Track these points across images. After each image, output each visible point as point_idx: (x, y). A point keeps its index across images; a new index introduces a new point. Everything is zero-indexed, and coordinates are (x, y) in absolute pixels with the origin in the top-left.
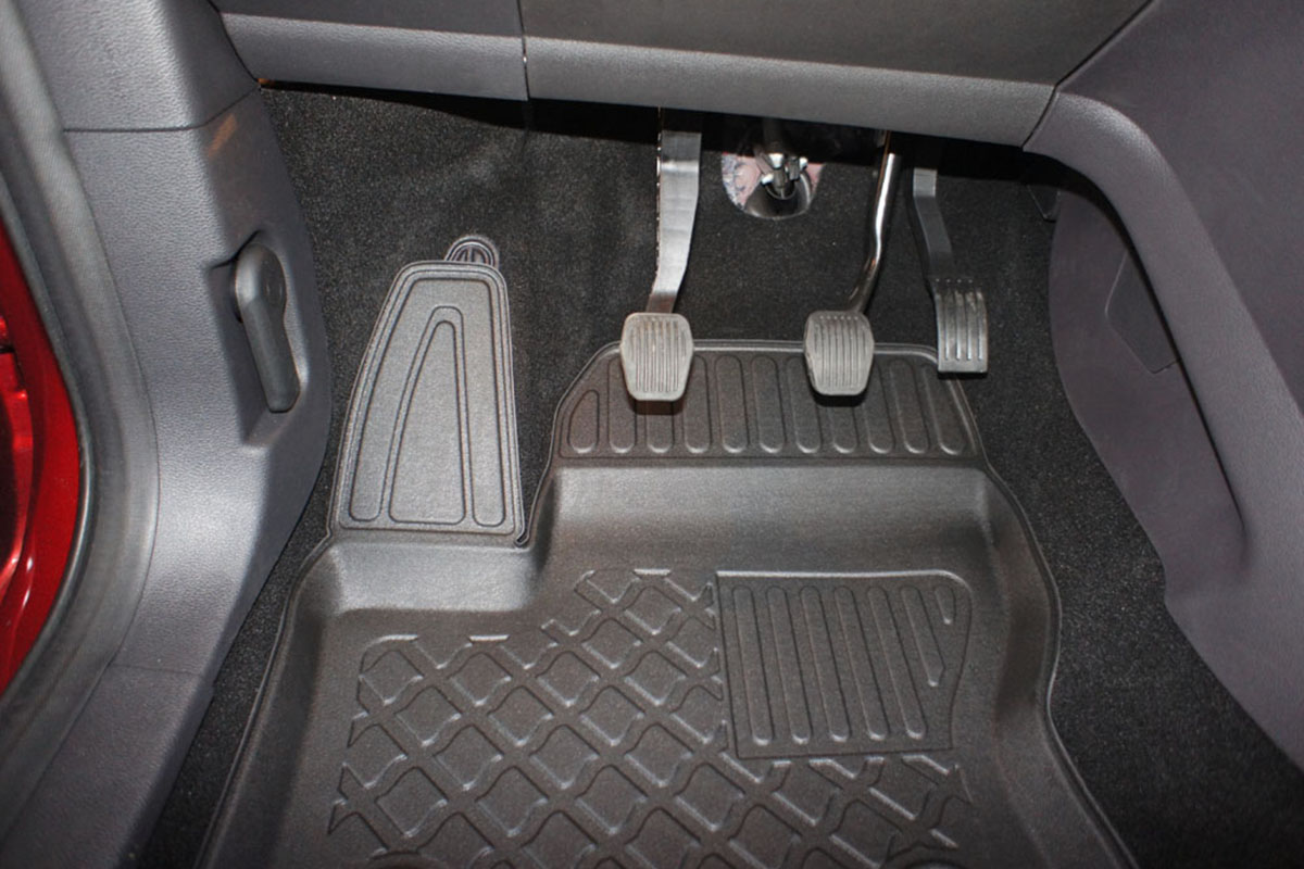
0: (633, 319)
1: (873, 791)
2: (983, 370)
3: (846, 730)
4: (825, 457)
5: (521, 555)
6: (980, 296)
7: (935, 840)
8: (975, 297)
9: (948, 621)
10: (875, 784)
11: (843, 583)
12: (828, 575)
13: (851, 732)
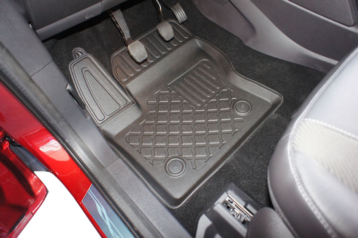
0: (129, 47)
1: (220, 100)
2: (187, 19)
3: (209, 94)
4: (169, 52)
5: (135, 105)
6: (178, 4)
7: (233, 100)
8: (178, 5)
9: (209, 68)
10: (220, 99)
11: (189, 73)
12: (185, 73)
13: (210, 94)
